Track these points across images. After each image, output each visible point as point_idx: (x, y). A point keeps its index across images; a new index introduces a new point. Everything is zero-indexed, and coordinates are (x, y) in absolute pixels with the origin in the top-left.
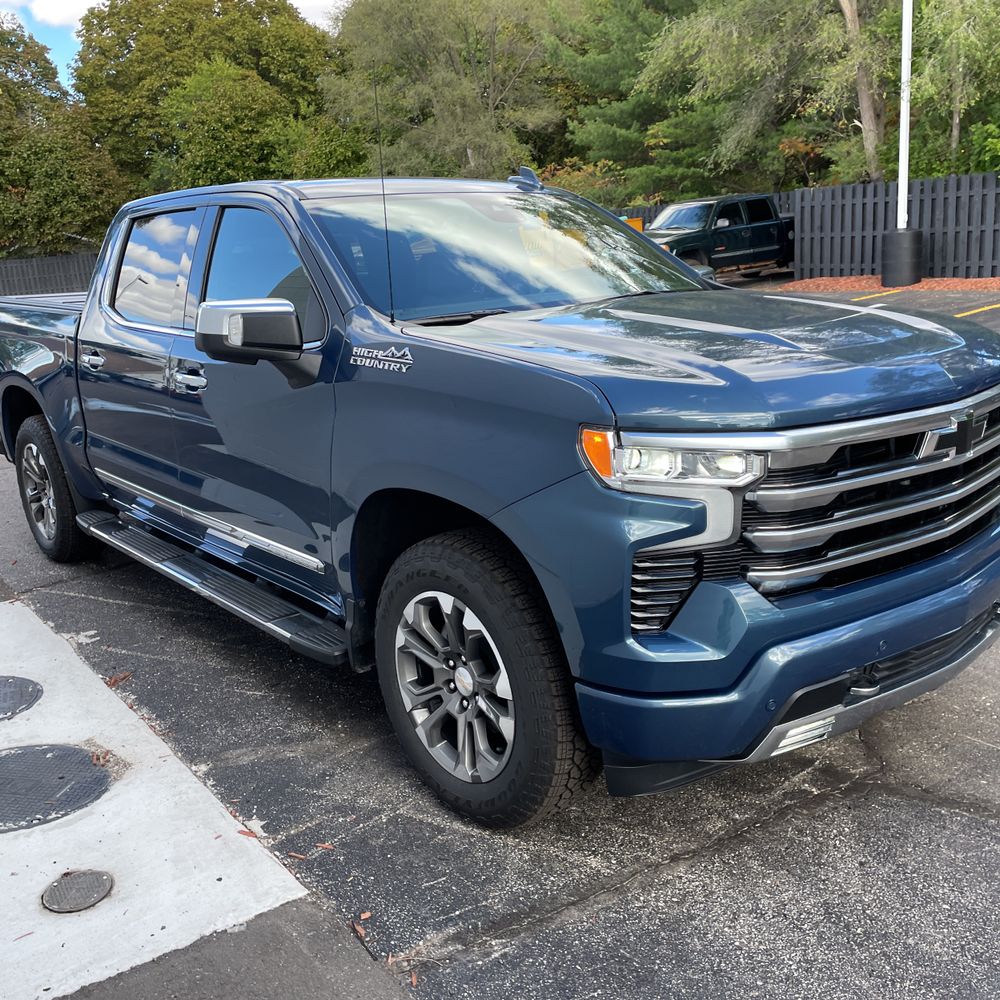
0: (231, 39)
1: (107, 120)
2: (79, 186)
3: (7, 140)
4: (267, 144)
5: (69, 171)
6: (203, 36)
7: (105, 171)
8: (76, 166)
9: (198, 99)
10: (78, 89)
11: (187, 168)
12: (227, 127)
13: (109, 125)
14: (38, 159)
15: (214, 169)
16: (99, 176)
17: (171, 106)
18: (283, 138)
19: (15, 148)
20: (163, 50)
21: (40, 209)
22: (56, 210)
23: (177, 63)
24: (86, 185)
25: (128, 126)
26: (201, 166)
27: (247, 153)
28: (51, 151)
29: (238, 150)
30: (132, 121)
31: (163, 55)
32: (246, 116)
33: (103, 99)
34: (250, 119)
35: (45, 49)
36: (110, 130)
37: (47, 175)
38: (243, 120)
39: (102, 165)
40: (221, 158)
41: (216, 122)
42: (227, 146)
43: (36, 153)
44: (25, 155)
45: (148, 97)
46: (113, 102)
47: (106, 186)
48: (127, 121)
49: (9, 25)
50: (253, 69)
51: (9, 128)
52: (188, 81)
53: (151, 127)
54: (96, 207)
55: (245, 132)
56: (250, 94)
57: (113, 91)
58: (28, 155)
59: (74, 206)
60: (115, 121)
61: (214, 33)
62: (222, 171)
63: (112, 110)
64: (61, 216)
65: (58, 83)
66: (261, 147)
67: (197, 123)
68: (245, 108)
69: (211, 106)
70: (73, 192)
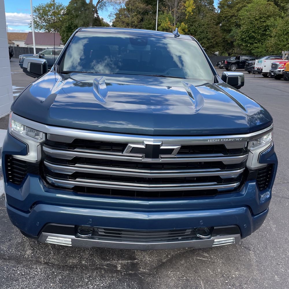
1: (224, 17)
2: (208, 36)
3: (193, 21)
4: (268, 26)
5: (207, 31)
7: (217, 32)
8: (209, 30)
9: (250, 11)
10: (219, 7)
11: (240, 32)
12: (256, 20)
13: (224, 18)
14: (200, 27)
15: (248, 33)
16: (215, 33)
17: (242, 13)
18: (273, 24)
19: (194, 24)
24: (210, 36)
25: (229, 19)
26: (244, 32)
27: (260, 28)
28: (203, 25)
29: (257, 27)
30: (231, 17)
32: (264, 16)
33: (224, 10)
36: (224, 20)
37: (201, 32)
38: (262, 18)
39: (216, 30)
40: (251, 30)
41: (253, 18)
42: (254, 26)
43: (199, 26)
44: (196, 26)
46: (227, 11)
47: (216, 36)
48: (229, 17)
50: (273, 2)
51: (195, 18)
52: (249, 5)
53: (236, 19)
54: (211, 42)
55: (262, 22)
56: (267, 10)
57: (228, 8)
58: (197, 26)
59: (205, 41)
60: (226, 17)
62: (251, 34)
63: (226, 14)
65: (213, 6)
66: (266, 26)
67: (247, 18)
68: (264, 14)
69: (253, 13)
70: (206, 37)
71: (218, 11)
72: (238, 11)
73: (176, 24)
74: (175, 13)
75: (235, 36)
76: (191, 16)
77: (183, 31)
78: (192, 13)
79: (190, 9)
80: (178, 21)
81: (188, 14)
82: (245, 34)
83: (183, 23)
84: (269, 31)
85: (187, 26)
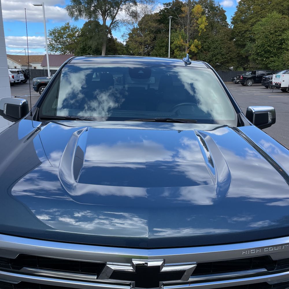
0: (283, 6)
1: (237, 32)
2: (222, 51)
3: (206, 38)
4: (283, 39)
5: (220, 47)
6: (273, 5)
7: (231, 47)
8: (223, 46)
9: (264, 25)
10: (232, 23)
11: (255, 47)
12: (271, 34)
13: (238, 34)
14: (213, 44)
15: (263, 47)
16: (229, 49)
17: (256, 27)
19: (207, 40)
20: (259, 10)
21: (210, 58)
22: (214, 58)
23: (262, 14)
24: (224, 51)
25: (243, 34)
26: (259, 46)
27: (276, 42)
28: (217, 41)
29: (273, 41)
30: (245, 32)
31: (259, 12)
33: (238, 26)
34: (280, 31)
35: (225, 11)
36: (238, 35)
37: (214, 48)
38: (277, 31)
39: (230, 45)
40: (267, 43)
41: (268, 32)
42: (270, 40)
43: (213, 42)
44: (210, 42)
45: (251, 24)
46: (240, 27)
47: (230, 51)
48: (243, 32)
49: (216, 5)
50: (287, 15)
51: (208, 35)
52: (263, 20)
53: (250, 34)
54: (225, 58)
55: (277, 35)
56: (282, 23)
57: (241, 23)
58: (211, 42)
59: (219, 57)
60: (240, 32)
61: (277, 4)
62: (266, 48)
63: (240, 29)
64: (215, 60)
65: (226, 21)
66: (281, 40)
67: (262, 32)
68: (279, 28)
69: (268, 27)
70: (220, 53)
71: (231, 26)
72: (252, 25)
73: (189, 41)
74: (187, 30)
75: (249, 51)
76: (204, 33)
77: (196, 48)
78: (205, 30)
79: (202, 26)
80: (191, 38)
81: (200, 31)
82: (261, 48)
83: (196, 40)
84: (285, 44)
85: (200, 43)
